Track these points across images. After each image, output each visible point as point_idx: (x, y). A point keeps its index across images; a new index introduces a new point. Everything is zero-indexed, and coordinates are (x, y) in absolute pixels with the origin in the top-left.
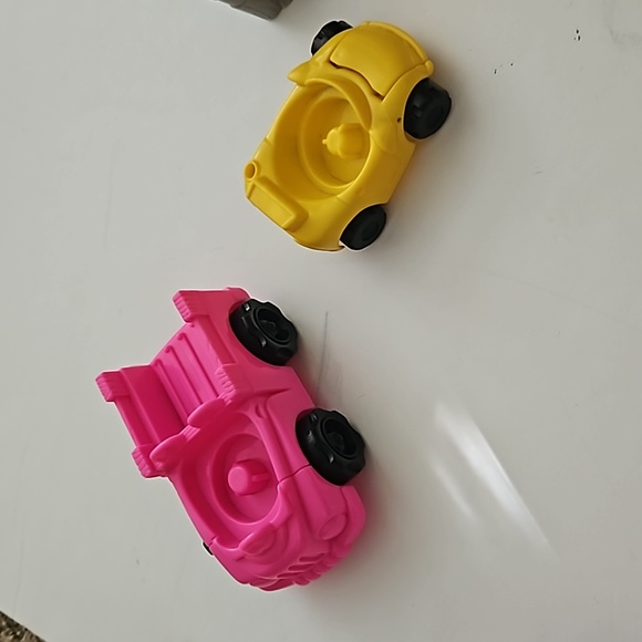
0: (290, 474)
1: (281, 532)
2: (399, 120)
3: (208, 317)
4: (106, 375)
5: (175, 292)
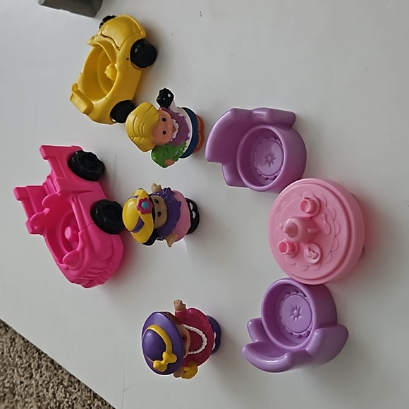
0: (85, 227)
1: (80, 254)
2: (128, 59)
3: (55, 157)
4: (17, 188)
5: (40, 146)
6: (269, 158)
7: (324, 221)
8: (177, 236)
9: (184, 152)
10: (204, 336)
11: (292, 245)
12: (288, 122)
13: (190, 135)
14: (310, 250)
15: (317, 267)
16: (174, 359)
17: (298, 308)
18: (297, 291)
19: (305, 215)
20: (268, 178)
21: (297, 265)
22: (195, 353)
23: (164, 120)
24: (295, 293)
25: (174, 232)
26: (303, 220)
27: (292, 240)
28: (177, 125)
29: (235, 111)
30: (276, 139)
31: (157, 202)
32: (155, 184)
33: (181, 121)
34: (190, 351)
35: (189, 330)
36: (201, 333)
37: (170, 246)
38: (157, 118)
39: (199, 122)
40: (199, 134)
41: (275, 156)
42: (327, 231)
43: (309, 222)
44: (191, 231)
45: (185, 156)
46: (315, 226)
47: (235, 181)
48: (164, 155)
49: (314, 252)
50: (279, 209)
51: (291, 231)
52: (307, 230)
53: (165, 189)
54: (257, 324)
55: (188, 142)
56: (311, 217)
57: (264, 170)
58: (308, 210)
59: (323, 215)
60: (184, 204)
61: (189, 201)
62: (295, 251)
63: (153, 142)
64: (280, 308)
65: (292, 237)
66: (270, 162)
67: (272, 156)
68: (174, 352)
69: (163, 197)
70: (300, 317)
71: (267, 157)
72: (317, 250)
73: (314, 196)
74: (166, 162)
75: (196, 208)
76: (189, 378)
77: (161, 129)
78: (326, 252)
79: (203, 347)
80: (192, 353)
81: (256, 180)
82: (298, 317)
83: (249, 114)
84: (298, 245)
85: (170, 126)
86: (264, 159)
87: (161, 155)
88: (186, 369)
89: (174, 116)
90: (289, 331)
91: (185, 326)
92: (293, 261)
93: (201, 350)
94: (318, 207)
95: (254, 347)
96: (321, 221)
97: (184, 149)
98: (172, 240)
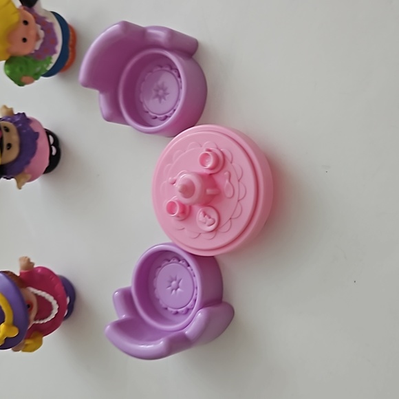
6: (161, 92)
7: (227, 181)
8: (29, 176)
9: (49, 69)
10: (54, 303)
11: (183, 207)
12: (189, 49)
13: (59, 48)
14: (205, 214)
15: (211, 236)
16: (14, 333)
17: (178, 279)
18: (179, 258)
19: (204, 170)
20: (156, 118)
21: (185, 230)
22: (42, 322)
23: (26, 23)
24: (176, 260)
25: (26, 171)
26: (202, 177)
27: (185, 201)
28: (42, 33)
29: (126, 26)
30: (171, 69)
31: (7, 130)
32: (5, 107)
33: (48, 28)
34: (35, 319)
35: (36, 295)
36: (50, 298)
37: (20, 188)
38: (16, 18)
39: (71, 33)
40: (70, 49)
41: (168, 91)
42: (229, 194)
43: (209, 179)
44: (48, 170)
45: (48, 74)
46: (215, 185)
47: (115, 115)
48: (21, 69)
49: (210, 218)
50: (169, 159)
51: (187, 190)
52: (205, 191)
53: (19, 114)
54: (126, 296)
55: (55, 58)
56: (211, 174)
57: (152, 105)
58: (209, 165)
59: (226, 173)
60: (43, 136)
61: (48, 133)
62: (186, 213)
63: (8, 51)
64: (155, 277)
65: (186, 197)
66: (160, 98)
67: (164, 89)
68: (15, 323)
69: (16, 123)
70: (179, 290)
71: (157, 91)
72: (214, 216)
73: (217, 148)
74: (24, 79)
75: (57, 142)
76: (31, 351)
77: (20, 35)
78: (225, 219)
79: (52, 316)
80: (37, 322)
81: (140, 117)
82: (176, 290)
83: (142, 32)
84: (190, 207)
85: (33, 33)
86: (154, 93)
87: (17, 70)
88: (28, 342)
89: (40, 20)
90: (164, 306)
91: (32, 290)
92: (181, 225)
93: (49, 319)
94: (221, 163)
95: (121, 326)
96: (222, 180)
97: (48, 65)
98: (22, 180)
